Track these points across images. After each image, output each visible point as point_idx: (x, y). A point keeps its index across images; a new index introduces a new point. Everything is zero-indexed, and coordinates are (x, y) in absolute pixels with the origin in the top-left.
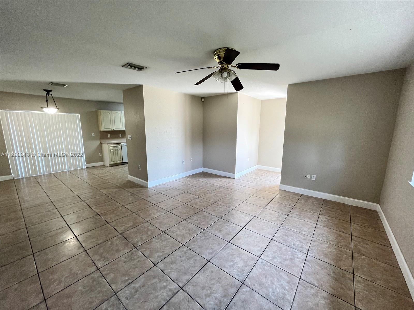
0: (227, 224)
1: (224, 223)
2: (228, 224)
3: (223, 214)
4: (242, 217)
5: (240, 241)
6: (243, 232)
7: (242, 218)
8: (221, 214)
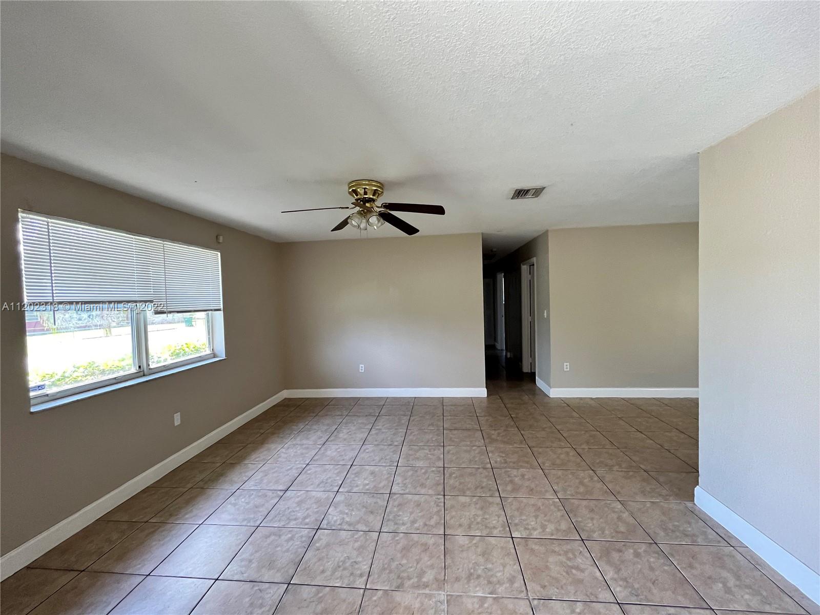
0: (370, 487)
1: (375, 486)
2: (367, 487)
3: (394, 506)
4: (347, 514)
5: (336, 472)
6: (336, 484)
7: (347, 511)
8: (396, 503)
